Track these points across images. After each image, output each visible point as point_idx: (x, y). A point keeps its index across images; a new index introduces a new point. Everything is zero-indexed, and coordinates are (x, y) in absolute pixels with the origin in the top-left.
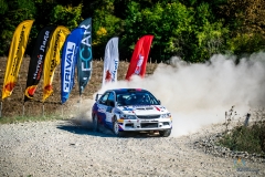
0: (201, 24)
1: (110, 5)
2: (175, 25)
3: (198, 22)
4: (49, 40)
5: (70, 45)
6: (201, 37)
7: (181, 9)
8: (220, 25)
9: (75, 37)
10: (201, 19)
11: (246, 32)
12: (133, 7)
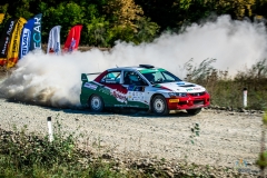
0: (90, 19)
1: (27, 5)
2: (72, 19)
4: (14, 27)
5: (26, 31)
6: (90, 27)
7: (76, 7)
8: (103, 19)
9: (30, 26)
10: (89, 15)
11: (121, 24)
12: (43, 6)
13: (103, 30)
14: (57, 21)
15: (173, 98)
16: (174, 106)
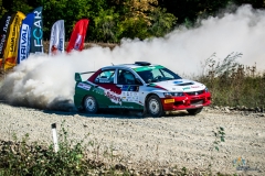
0: (97, 11)
2: (76, 12)
3: (94, 9)
6: (97, 20)
8: (112, 11)
10: (96, 6)
11: (132, 16)
13: (112, 23)
14: (59, 14)
15: (169, 98)
16: (170, 107)
